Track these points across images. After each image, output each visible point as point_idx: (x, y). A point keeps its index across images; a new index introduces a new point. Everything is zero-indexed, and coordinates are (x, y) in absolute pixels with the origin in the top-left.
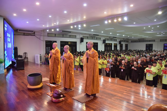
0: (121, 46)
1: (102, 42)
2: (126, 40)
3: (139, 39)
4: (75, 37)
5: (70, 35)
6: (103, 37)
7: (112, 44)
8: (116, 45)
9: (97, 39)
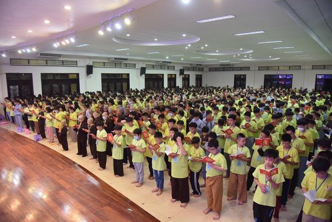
0: (186, 79)
1: (139, 71)
2: (198, 67)
3: (221, 65)
4: (75, 64)
5: (63, 61)
6: (141, 63)
7: (163, 75)
8: (173, 76)
9: (126, 66)
